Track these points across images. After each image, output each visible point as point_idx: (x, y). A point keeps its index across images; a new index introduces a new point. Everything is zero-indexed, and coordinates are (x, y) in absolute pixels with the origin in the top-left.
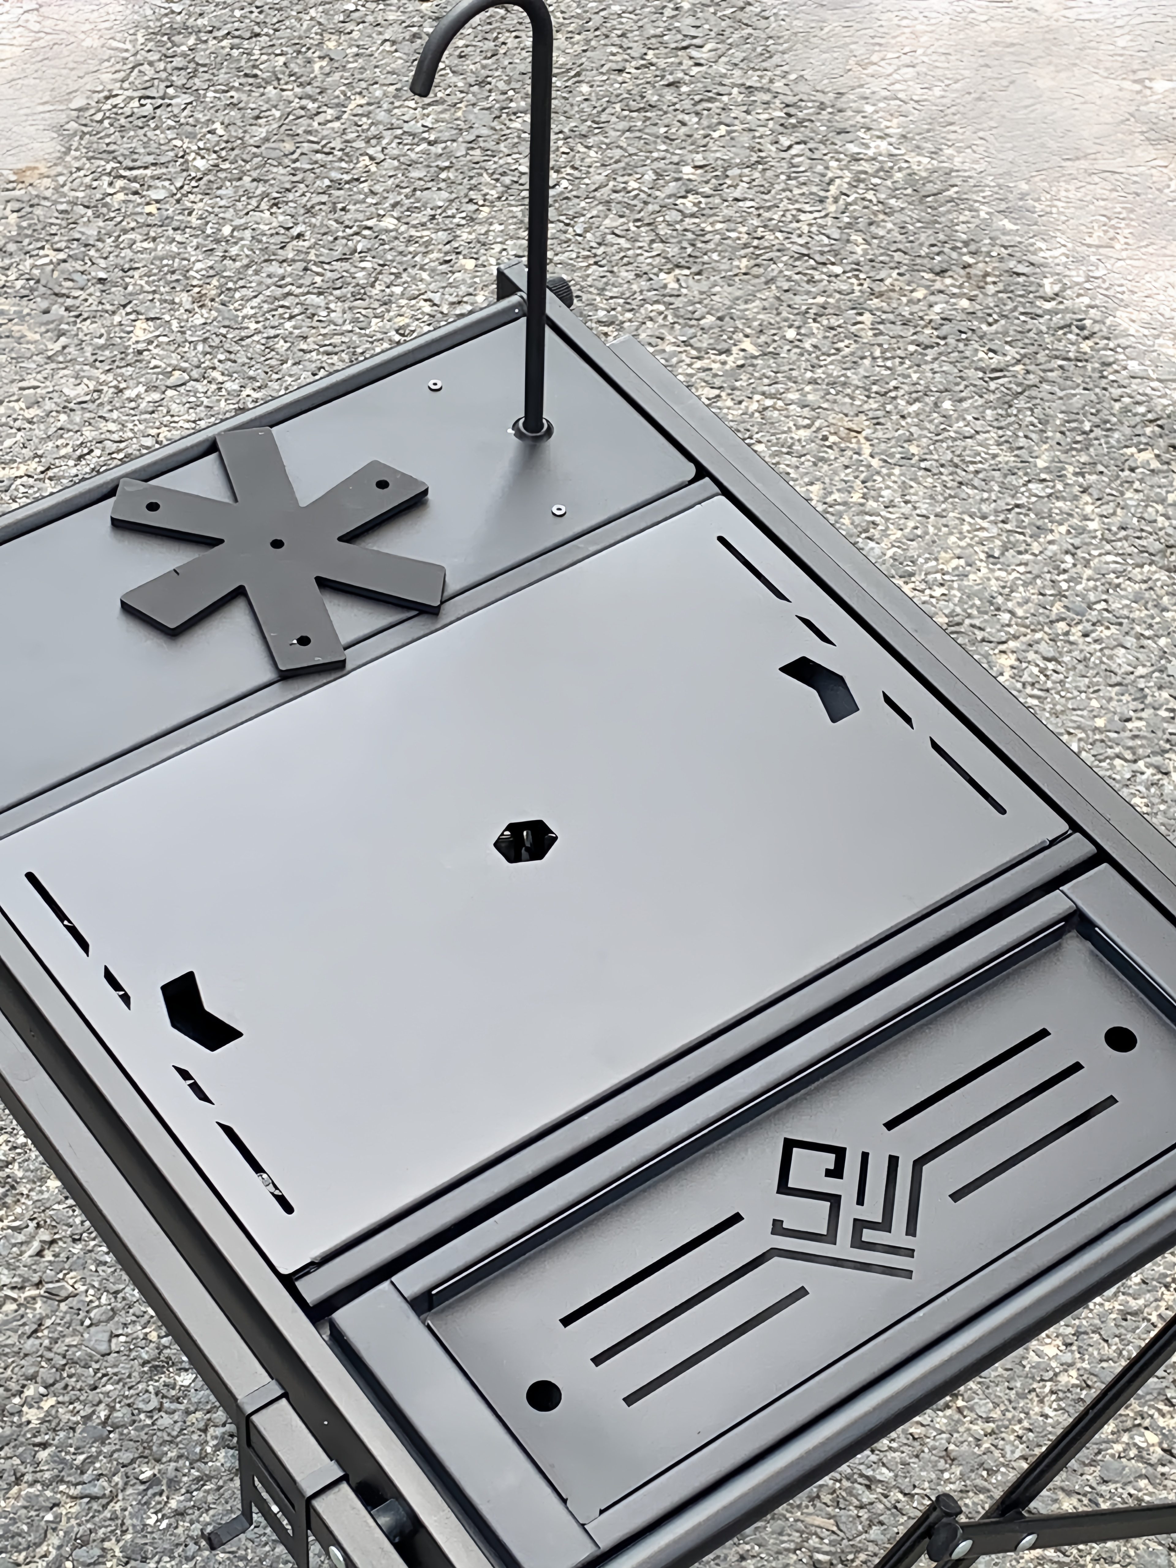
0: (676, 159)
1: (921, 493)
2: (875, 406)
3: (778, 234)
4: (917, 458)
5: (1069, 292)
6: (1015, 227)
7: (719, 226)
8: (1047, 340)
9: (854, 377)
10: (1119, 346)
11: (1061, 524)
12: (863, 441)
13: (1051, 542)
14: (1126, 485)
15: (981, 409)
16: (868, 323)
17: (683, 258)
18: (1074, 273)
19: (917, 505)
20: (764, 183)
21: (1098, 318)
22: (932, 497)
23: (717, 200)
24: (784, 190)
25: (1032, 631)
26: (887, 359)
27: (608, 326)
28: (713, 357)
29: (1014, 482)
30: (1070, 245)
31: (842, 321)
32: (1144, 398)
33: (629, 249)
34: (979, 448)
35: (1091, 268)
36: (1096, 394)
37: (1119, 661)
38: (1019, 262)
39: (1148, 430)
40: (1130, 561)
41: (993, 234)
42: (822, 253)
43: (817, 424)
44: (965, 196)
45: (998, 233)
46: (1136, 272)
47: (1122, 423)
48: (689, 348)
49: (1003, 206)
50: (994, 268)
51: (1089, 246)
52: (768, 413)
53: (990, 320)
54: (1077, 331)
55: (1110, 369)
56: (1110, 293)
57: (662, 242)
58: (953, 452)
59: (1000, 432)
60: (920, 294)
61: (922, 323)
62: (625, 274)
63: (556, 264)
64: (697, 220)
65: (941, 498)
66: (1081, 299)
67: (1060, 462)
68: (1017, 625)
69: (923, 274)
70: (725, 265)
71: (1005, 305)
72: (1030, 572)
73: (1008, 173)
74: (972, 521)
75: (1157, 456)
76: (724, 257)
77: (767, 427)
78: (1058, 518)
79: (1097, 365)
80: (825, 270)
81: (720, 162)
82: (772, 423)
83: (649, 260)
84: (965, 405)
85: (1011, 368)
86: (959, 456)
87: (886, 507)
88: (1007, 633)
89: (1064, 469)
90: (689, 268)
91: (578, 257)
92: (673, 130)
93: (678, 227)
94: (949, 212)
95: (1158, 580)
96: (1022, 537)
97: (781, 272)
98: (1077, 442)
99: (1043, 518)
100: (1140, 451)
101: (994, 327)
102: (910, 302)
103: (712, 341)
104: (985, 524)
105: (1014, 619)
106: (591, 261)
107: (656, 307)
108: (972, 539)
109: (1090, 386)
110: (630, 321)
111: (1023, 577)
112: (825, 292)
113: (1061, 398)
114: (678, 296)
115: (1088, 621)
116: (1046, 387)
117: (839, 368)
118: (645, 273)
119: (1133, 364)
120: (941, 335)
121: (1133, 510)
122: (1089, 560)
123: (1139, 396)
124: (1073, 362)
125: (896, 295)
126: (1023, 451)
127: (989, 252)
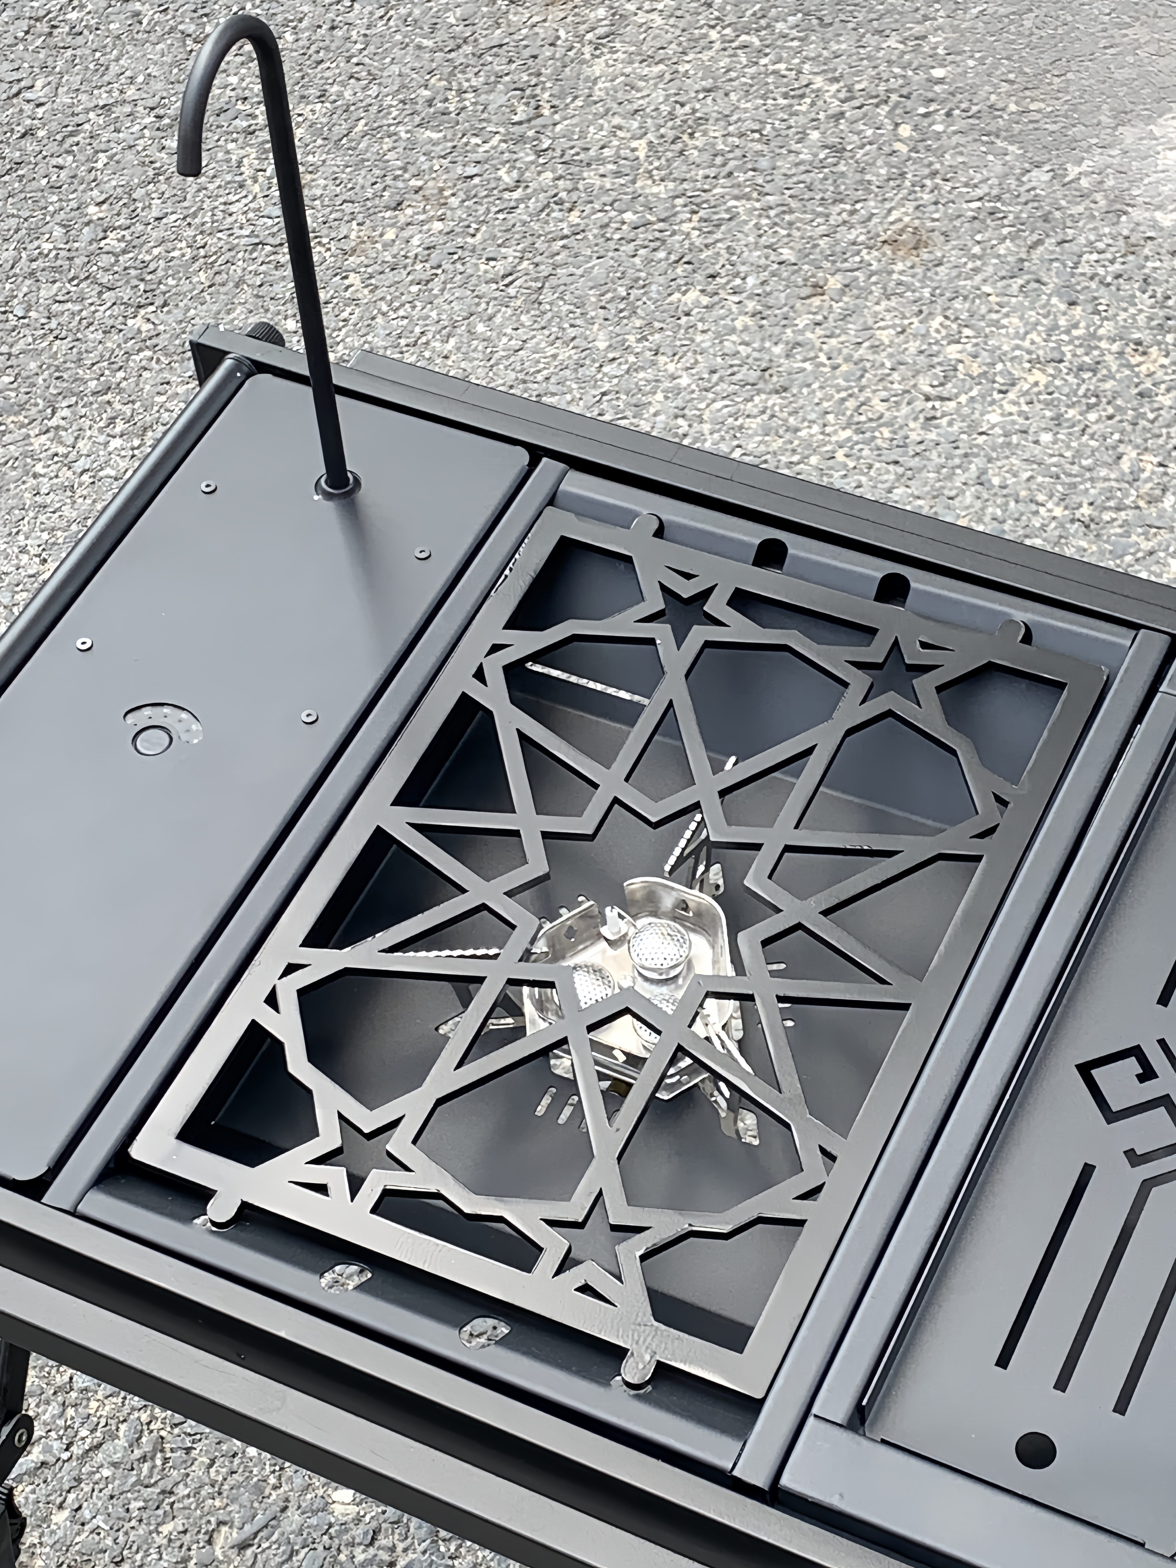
0: (73, 204)
3: (219, 235)
5: (527, 174)
6: (441, 135)
7: (156, 251)
8: (536, 228)
9: (376, 339)
10: (605, 205)
11: (655, 393)
14: (691, 331)
15: (514, 318)
16: (357, 282)
17: (141, 296)
18: (522, 154)
20: (175, 191)
21: (570, 187)
23: (139, 227)
24: (199, 191)
26: (397, 309)
27: (106, 394)
29: (588, 373)
30: (502, 130)
31: (332, 292)
32: (658, 243)
33: (82, 310)
34: (537, 356)
35: (535, 143)
36: (612, 258)
38: (465, 165)
39: (679, 270)
40: (739, 400)
41: (423, 150)
42: (273, 235)
44: (376, 125)
45: (429, 147)
46: (577, 129)
47: (653, 275)
49: (417, 119)
50: (445, 181)
51: (520, 123)
53: (471, 231)
54: (559, 207)
55: (610, 230)
56: (566, 158)
57: (110, 289)
58: (513, 370)
59: (546, 332)
60: (390, 235)
61: (408, 261)
62: (93, 336)
63: (17, 356)
64: (131, 255)
66: (543, 176)
67: (618, 335)
69: (380, 215)
70: (186, 286)
71: (476, 211)
73: (403, 86)
75: (702, 291)
76: (180, 279)
78: (648, 388)
79: (595, 231)
81: (119, 190)
83: (108, 313)
84: (498, 320)
85: (519, 268)
86: (521, 371)
89: (625, 340)
90: (152, 304)
91: (35, 340)
92: (54, 178)
93: (116, 268)
94: (370, 146)
95: (774, 405)
97: (244, 269)
98: (621, 311)
99: (633, 395)
100: (684, 293)
101: (479, 236)
102: (386, 246)
106: (51, 338)
107: (142, 355)
109: (602, 253)
110: (125, 379)
113: (582, 276)
114: (157, 335)
116: (561, 271)
117: (356, 338)
118: (112, 327)
119: (628, 216)
120: (434, 265)
121: (711, 351)
122: (700, 416)
123: (652, 244)
124: (573, 238)
125: (368, 245)
126: (577, 340)
127: (431, 168)
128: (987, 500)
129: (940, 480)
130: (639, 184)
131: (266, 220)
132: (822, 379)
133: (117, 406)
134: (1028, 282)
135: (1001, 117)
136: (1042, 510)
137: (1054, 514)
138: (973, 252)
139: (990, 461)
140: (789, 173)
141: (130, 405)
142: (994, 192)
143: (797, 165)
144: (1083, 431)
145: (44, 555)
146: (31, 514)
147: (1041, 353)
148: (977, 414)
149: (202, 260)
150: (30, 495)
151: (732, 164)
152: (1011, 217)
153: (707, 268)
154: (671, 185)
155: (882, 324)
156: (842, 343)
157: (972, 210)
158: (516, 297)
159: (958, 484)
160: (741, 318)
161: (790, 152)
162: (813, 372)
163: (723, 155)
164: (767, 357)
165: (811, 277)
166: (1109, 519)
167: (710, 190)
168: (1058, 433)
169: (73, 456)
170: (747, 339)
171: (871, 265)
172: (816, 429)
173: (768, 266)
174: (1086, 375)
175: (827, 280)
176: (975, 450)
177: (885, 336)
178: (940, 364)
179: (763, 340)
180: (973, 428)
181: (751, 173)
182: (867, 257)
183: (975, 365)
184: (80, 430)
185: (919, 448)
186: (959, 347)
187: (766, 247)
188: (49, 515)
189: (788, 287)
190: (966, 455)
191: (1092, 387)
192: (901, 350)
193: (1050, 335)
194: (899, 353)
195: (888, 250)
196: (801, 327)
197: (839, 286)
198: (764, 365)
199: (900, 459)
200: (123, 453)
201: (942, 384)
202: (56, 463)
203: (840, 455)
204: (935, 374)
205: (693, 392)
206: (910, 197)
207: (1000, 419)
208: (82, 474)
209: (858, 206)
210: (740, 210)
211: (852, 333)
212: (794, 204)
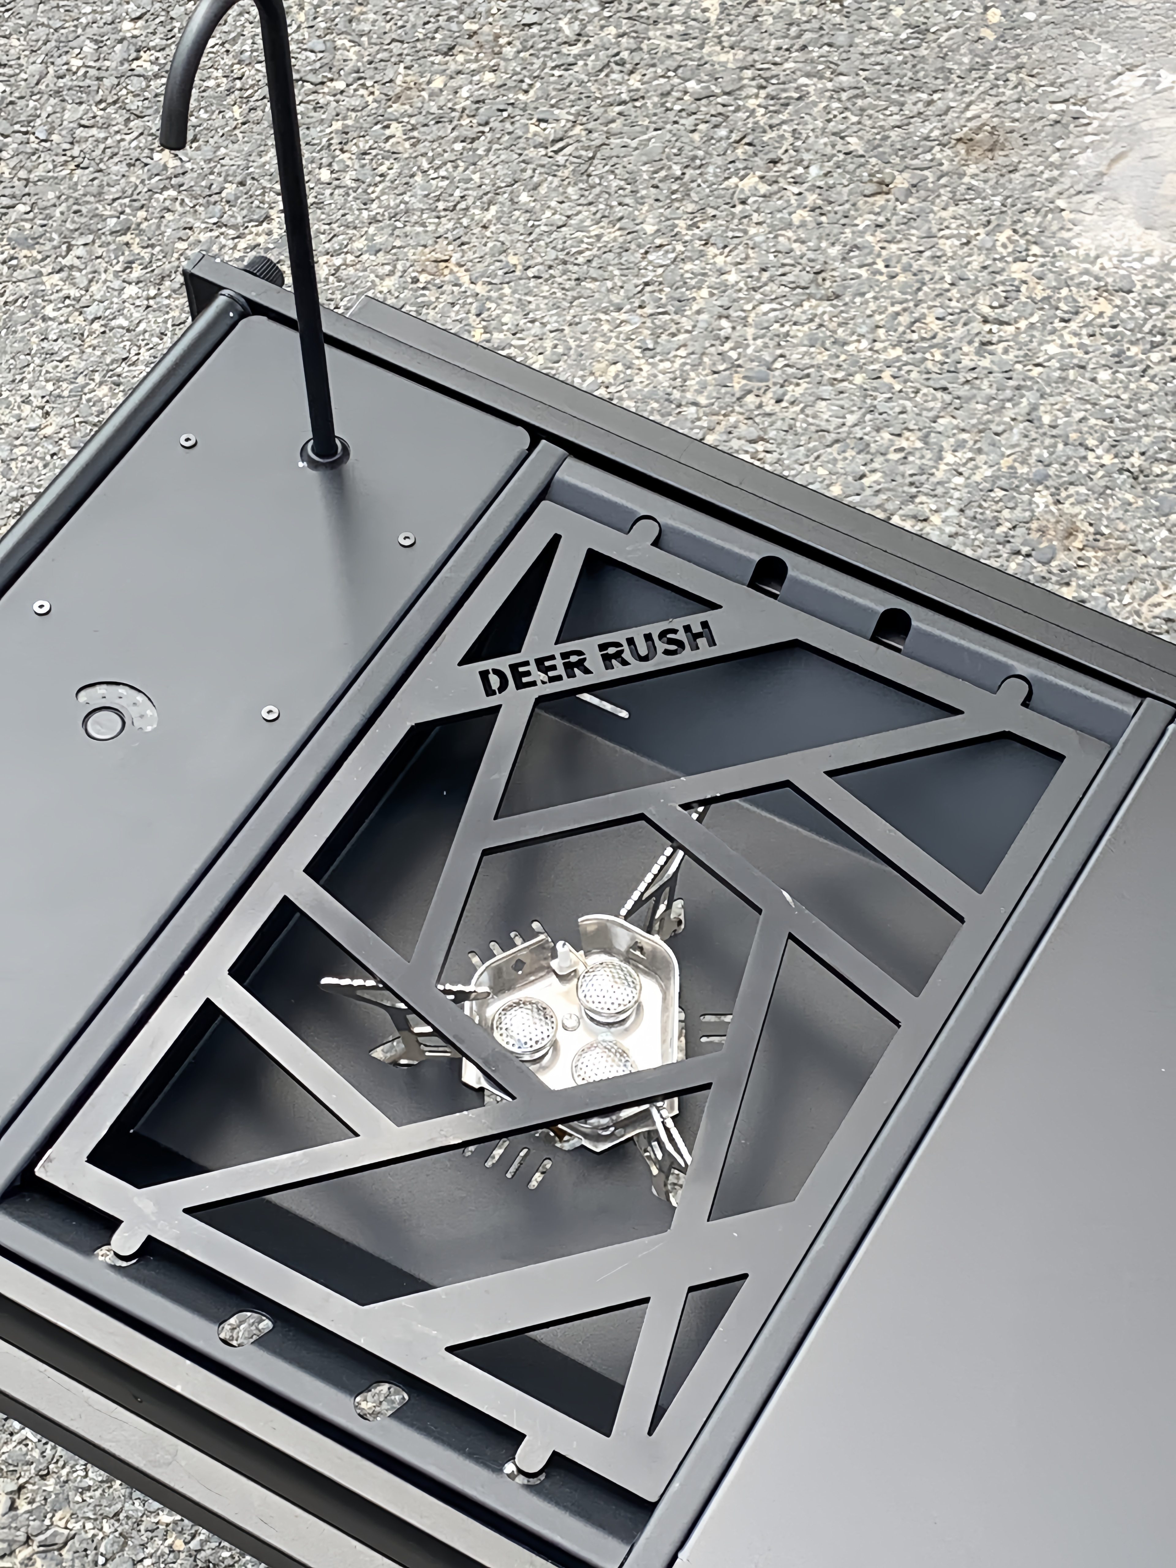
0: (108, 17)
1: (542, 306)
2: (450, 225)
4: (520, 267)
5: (590, 28)
8: (593, 89)
9: (413, 200)
10: (668, 70)
11: (700, 288)
12: (456, 269)
13: (699, 312)
14: (745, 221)
15: (561, 189)
16: (399, 133)
19: (545, 320)
21: (634, 46)
22: (556, 306)
24: (241, 14)
25: (725, 415)
26: (439, 167)
27: (125, 234)
28: (254, 230)
29: (632, 259)
31: (371, 142)
32: (720, 119)
33: (106, 138)
34: (579, 234)
36: (670, 131)
37: (826, 417)
38: (524, 11)
39: (739, 151)
40: (788, 304)
42: (315, 71)
43: (400, 266)
47: (711, 155)
48: (224, 229)
50: (501, 27)
52: (343, 273)
53: (525, 86)
54: (619, 68)
55: (670, 99)
56: (633, 13)
57: (138, 117)
58: (554, 248)
59: (593, 209)
60: (438, 83)
61: (453, 114)
62: (117, 168)
63: (35, 183)
65: (566, 304)
66: (606, 31)
67: (668, 219)
68: (706, 415)
69: (430, 59)
71: (532, 64)
72: (693, 353)
74: (608, 317)
75: (762, 178)
77: (350, 287)
78: (693, 282)
79: (656, 99)
80: (326, 90)
82: (353, 283)
84: (543, 190)
85: (571, 133)
86: (562, 250)
87: (514, 334)
88: (701, 428)
89: (676, 226)
93: (146, 94)
95: (824, 313)
96: (667, 317)
99: (677, 288)
100: (742, 179)
101: (532, 92)
102: (432, 95)
103: (244, 212)
104: (624, 317)
105: (701, 411)
106: (72, 166)
107: (166, 194)
108: (617, 338)
109: (660, 125)
110: (146, 219)
111: (689, 361)
112: (337, 115)
113: (636, 149)
114: (184, 174)
115: (775, 384)
116: (613, 140)
117: (393, 196)
118: (138, 160)
119: (691, 85)
120: (483, 122)
121: (764, 246)
122: (745, 318)
123: (713, 119)
124: (630, 105)
125: (414, 93)
126: (624, 221)
127: (488, 11)
128: (1034, 440)
129: (988, 413)
130: (706, 50)
131: (309, 54)
132: (877, 289)
133: (136, 249)
134: (1106, 199)
135: (1098, 10)
136: (1091, 456)
137: (1103, 461)
138: (1051, 159)
139: (1042, 397)
140: (866, 52)
141: (149, 250)
142: (1081, 95)
143: (876, 43)
144: (1144, 371)
145: (47, 408)
146: (37, 361)
147: (1110, 280)
148: (1035, 344)
149: (237, 93)
150: (37, 340)
151: (808, 36)
152: (1096, 124)
153: (769, 152)
154: (741, 54)
155: (947, 232)
156: (903, 250)
157: (1055, 113)
158: (565, 166)
159: (1007, 419)
160: (799, 212)
161: (870, 28)
162: (868, 279)
163: (798, 25)
164: (822, 258)
165: (877, 172)
166: (1159, 472)
167: (781, 64)
168: (1117, 372)
169: (84, 301)
170: (803, 236)
171: (941, 164)
172: (865, 344)
173: (834, 155)
174: (1155, 310)
175: (894, 178)
176: (1029, 383)
177: (947, 246)
178: (1003, 283)
179: (820, 239)
180: (1028, 358)
181: (826, 48)
182: (939, 156)
183: (1040, 287)
184: (95, 272)
185: (970, 376)
186: (1025, 265)
187: (834, 134)
188: (55, 363)
189: (851, 181)
190: (1018, 388)
191: (1159, 324)
192: (964, 263)
193: (1122, 262)
194: (962, 267)
195: (961, 148)
196: (861, 228)
197: (906, 185)
198: (818, 267)
199: (949, 386)
200: (138, 302)
201: (1001, 306)
202: (68, 306)
203: (886, 376)
204: (996, 294)
205: (740, 290)
206: (991, 92)
207: (1059, 350)
208: (93, 321)
209: (936, 96)
210: (811, 89)
211: (914, 239)
212: (868, 88)
